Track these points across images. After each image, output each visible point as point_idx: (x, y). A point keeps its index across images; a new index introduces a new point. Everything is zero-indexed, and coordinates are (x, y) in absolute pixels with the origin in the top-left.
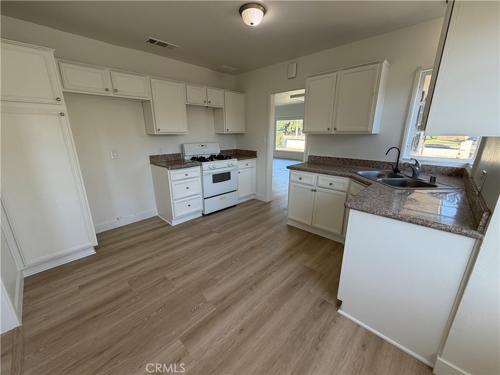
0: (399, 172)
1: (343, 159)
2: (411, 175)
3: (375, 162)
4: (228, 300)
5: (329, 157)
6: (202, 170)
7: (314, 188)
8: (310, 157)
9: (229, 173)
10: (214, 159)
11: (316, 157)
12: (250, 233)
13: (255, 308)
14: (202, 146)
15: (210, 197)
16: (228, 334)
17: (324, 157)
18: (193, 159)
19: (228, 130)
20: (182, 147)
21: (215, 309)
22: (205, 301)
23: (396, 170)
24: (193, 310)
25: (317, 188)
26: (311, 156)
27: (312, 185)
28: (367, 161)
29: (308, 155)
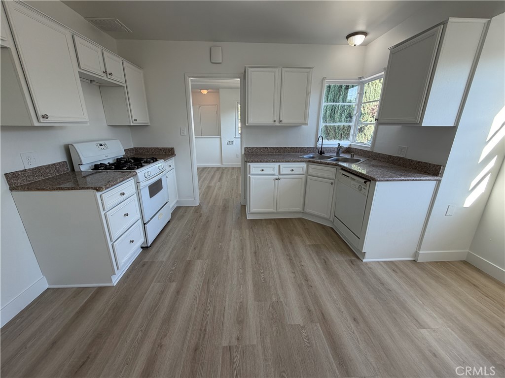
0: (324, 153)
1: (278, 148)
2: (336, 155)
3: (302, 148)
4: (312, 308)
5: (265, 148)
6: (137, 183)
7: (277, 177)
8: (246, 149)
9: (160, 180)
10: (143, 164)
11: (253, 148)
12: (232, 242)
13: (335, 297)
14: (101, 145)
15: (151, 219)
16: (355, 332)
17: (260, 148)
18: (97, 167)
19: (136, 120)
20: (68, 150)
21: (318, 325)
22: (302, 327)
23: (321, 153)
24: (309, 345)
25: (280, 176)
26: (248, 148)
27: (274, 175)
28: (297, 148)
29: (244, 147)
